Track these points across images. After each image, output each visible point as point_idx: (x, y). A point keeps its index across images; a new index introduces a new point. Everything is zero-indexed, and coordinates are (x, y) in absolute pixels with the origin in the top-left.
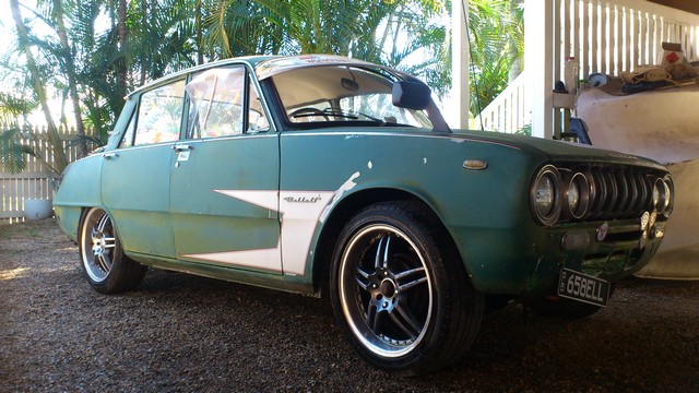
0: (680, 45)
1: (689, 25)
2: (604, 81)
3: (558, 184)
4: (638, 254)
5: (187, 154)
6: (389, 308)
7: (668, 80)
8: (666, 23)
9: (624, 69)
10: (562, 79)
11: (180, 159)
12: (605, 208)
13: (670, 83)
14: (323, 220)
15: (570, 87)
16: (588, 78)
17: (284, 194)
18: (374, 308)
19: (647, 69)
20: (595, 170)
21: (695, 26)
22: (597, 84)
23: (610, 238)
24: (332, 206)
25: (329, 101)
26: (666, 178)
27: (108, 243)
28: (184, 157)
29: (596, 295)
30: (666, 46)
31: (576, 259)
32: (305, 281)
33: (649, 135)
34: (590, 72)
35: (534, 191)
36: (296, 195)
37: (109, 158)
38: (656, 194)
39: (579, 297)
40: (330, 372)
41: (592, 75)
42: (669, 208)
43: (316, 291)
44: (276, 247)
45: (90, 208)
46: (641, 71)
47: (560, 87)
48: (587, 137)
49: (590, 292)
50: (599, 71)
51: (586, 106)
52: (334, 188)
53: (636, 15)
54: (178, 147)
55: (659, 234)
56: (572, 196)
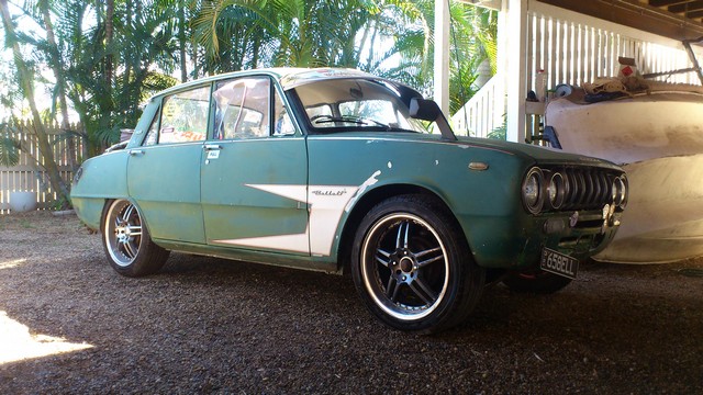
0: (633, 60)
1: (641, 42)
2: (569, 91)
3: (542, 181)
4: (600, 238)
5: (218, 152)
6: (409, 281)
7: (625, 91)
8: (622, 39)
9: (586, 80)
10: (534, 89)
11: (209, 157)
12: (576, 201)
13: (625, 94)
14: (348, 210)
15: (540, 95)
16: (555, 89)
17: (312, 188)
18: (394, 282)
19: (606, 81)
20: (568, 171)
21: (646, 42)
22: (564, 93)
23: (580, 224)
24: (356, 198)
25: (330, 105)
26: (622, 177)
27: (133, 231)
28: (214, 155)
29: (568, 269)
30: (622, 60)
31: (554, 241)
32: (330, 261)
33: (606, 139)
34: (557, 83)
35: (524, 188)
36: (324, 189)
37: (134, 154)
38: (614, 189)
39: (556, 270)
40: (357, 333)
41: (559, 86)
42: (625, 201)
43: (338, 269)
44: (304, 232)
45: (115, 199)
46: (601, 83)
47: (532, 97)
48: (558, 143)
49: (564, 268)
50: (565, 82)
51: (554, 114)
52: (358, 183)
53: (596, 32)
54: (208, 147)
55: (616, 223)
56: (552, 190)
